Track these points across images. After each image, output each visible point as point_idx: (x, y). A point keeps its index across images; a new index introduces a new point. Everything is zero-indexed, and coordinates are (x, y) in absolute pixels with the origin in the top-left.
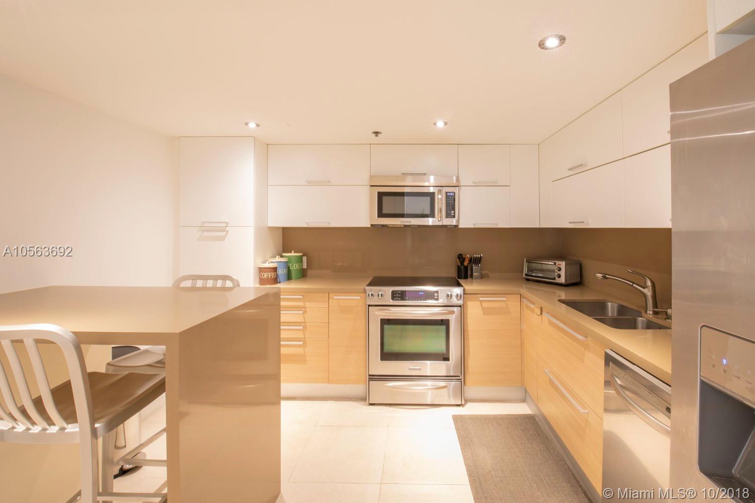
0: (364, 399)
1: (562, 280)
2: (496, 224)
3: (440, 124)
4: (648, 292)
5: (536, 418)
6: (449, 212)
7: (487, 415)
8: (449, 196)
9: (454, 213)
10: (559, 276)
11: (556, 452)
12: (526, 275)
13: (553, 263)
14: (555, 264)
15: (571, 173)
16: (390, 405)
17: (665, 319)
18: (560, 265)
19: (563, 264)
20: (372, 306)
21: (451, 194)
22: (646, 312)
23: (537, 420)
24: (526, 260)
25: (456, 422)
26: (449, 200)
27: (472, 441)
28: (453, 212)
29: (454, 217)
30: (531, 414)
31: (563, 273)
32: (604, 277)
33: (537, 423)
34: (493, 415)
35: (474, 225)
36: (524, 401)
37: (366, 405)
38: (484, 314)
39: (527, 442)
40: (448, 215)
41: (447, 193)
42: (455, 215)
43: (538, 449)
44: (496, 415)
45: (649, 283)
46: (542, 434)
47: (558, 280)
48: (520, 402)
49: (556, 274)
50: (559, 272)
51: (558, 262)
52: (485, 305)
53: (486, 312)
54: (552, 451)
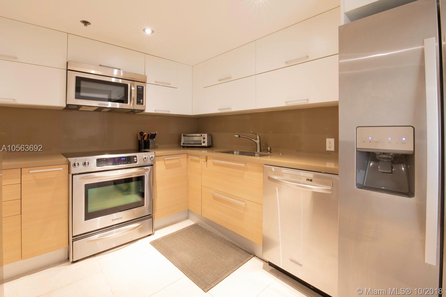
0: (68, 259)
1: (205, 144)
2: (169, 111)
3: (148, 31)
4: (258, 141)
5: (198, 224)
6: (139, 100)
7: (172, 233)
8: (139, 89)
9: (143, 101)
10: (204, 142)
11: (218, 236)
12: (183, 144)
13: (200, 135)
14: (201, 136)
15: (220, 82)
16: (94, 255)
17: (267, 152)
18: (205, 136)
19: (206, 135)
20: (75, 174)
21: (141, 88)
22: (256, 151)
23: (199, 225)
24: (183, 135)
25: (155, 245)
26: (139, 92)
27: (172, 251)
28: (141, 100)
29: (143, 104)
30: (195, 224)
31: (206, 140)
32: (239, 137)
33: (201, 227)
34: (175, 232)
35: (155, 111)
36: (187, 218)
37: (69, 265)
38: (166, 169)
39: (201, 238)
40: (139, 102)
41: (137, 86)
42: (143, 102)
43: (209, 239)
44: (177, 231)
45: (258, 137)
46: (206, 231)
47: (203, 145)
48: (186, 220)
49: (202, 141)
50: (204, 140)
51: (203, 135)
52: (167, 162)
53: (168, 167)
54: (216, 237)
